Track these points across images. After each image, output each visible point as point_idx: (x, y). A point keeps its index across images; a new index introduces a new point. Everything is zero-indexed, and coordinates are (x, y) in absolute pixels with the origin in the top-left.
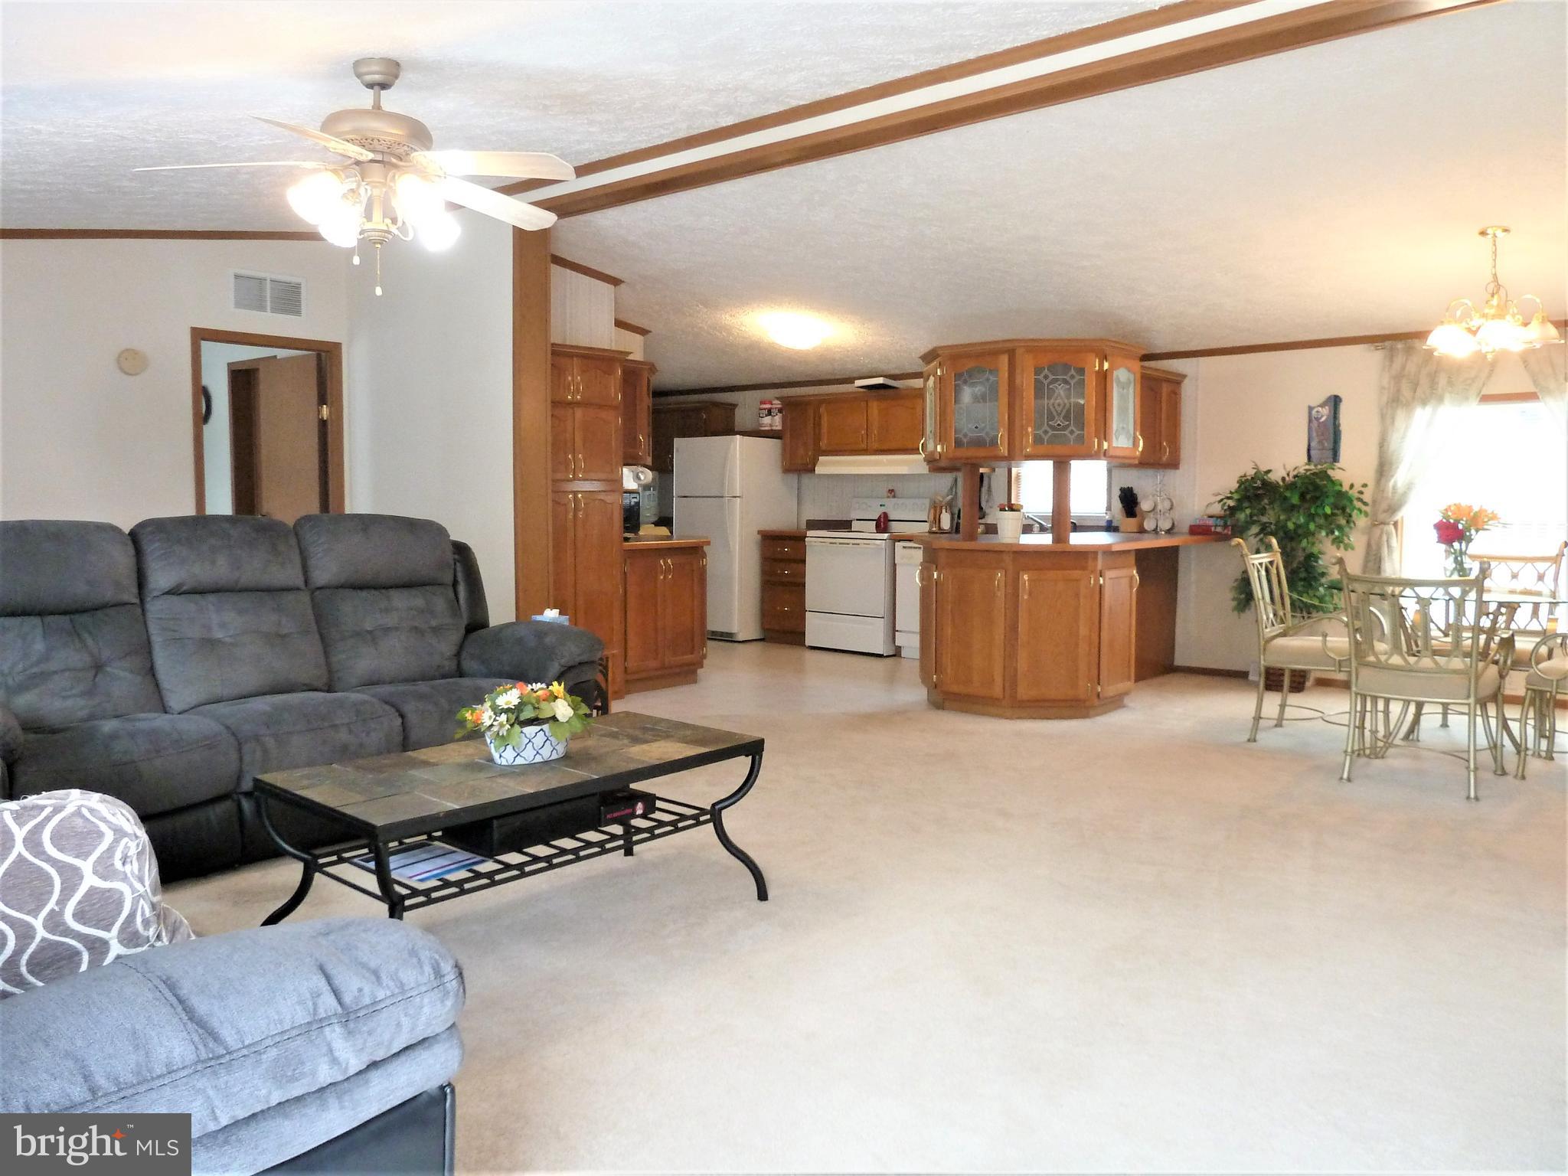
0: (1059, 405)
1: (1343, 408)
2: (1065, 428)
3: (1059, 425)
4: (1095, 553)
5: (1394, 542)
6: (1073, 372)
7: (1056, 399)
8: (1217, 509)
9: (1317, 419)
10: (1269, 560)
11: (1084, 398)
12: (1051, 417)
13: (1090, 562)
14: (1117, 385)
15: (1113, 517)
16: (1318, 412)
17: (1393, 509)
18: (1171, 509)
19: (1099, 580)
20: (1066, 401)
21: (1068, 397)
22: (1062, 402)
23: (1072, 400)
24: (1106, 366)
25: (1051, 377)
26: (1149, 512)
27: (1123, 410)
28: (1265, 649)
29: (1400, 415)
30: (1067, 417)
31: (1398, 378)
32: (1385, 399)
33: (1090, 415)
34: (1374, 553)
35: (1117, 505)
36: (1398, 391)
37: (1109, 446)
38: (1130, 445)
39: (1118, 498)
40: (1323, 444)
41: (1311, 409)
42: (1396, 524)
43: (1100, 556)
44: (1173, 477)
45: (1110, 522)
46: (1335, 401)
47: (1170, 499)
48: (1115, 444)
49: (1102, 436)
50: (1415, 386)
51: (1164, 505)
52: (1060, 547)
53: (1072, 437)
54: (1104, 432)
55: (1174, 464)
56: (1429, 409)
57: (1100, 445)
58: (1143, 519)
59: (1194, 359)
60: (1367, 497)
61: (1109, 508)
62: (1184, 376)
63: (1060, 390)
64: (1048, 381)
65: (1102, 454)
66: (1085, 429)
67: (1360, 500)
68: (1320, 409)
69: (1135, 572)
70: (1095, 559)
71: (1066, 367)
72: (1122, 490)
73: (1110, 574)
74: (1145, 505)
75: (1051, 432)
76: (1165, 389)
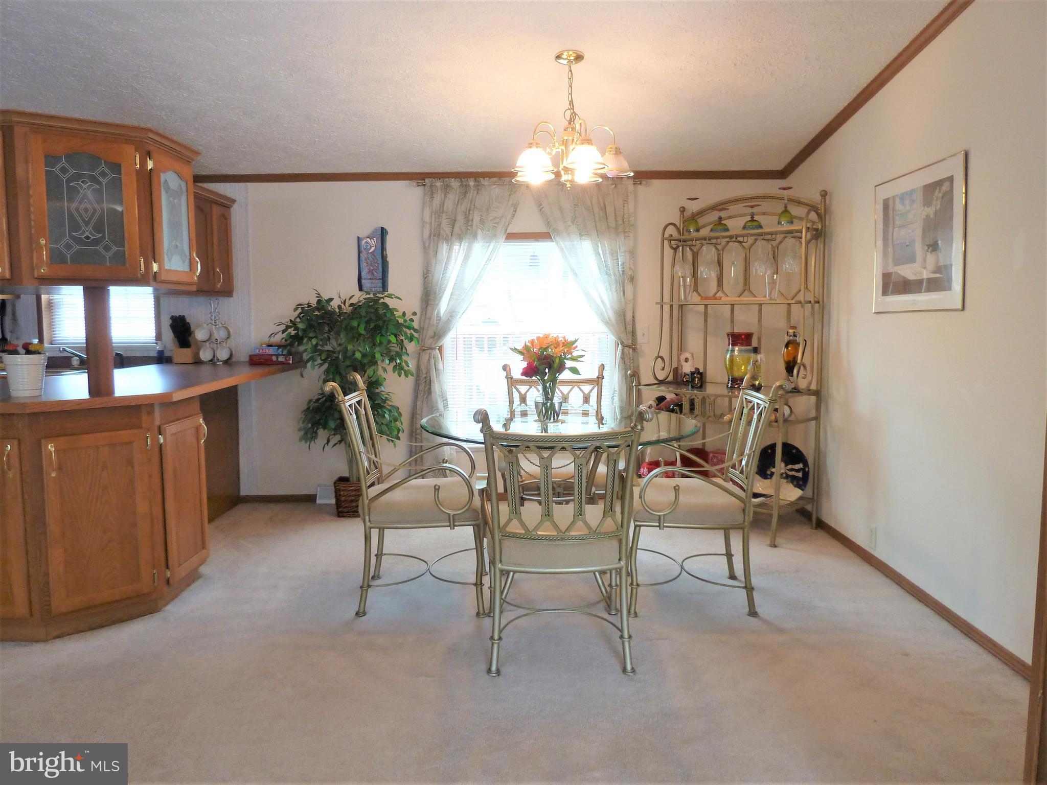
0: (86, 210)
1: (389, 239)
2: (96, 242)
3: (87, 238)
4: (152, 405)
5: (440, 366)
6: (103, 167)
7: (80, 203)
8: (278, 338)
9: (367, 250)
10: (358, 399)
11: (121, 203)
12: (75, 227)
13: (144, 417)
14: (167, 192)
15: (165, 347)
16: (367, 242)
17: (439, 335)
18: (228, 338)
19: (158, 439)
20: (97, 206)
21: (100, 201)
22: (89, 206)
23: (105, 206)
24: (150, 165)
25: (72, 171)
26: (205, 341)
27: (175, 226)
28: (369, 509)
29: (444, 248)
30: (99, 228)
31: (438, 213)
32: (427, 232)
33: (132, 227)
34: (425, 376)
35: (168, 335)
36: (439, 225)
37: (160, 267)
38: (186, 268)
39: (169, 327)
40: (373, 274)
41: (359, 240)
42: (440, 349)
43: (157, 409)
44: (226, 306)
45: (161, 353)
46: (383, 232)
47: (226, 328)
48: (167, 266)
49: (150, 255)
50: (453, 223)
51: (220, 334)
52: (100, 402)
53: (108, 255)
54: (152, 251)
55: (227, 292)
56: (465, 244)
57: (148, 266)
58: (199, 349)
59: (242, 184)
60: (415, 325)
61: (159, 337)
62: (234, 201)
63: (87, 191)
64: (68, 175)
65: (151, 277)
66: (126, 246)
67: (409, 328)
68: (368, 239)
69: (201, 421)
70: (151, 412)
71: (95, 160)
72: (173, 318)
73: (171, 429)
74: (200, 335)
75: (76, 247)
76: (216, 211)
